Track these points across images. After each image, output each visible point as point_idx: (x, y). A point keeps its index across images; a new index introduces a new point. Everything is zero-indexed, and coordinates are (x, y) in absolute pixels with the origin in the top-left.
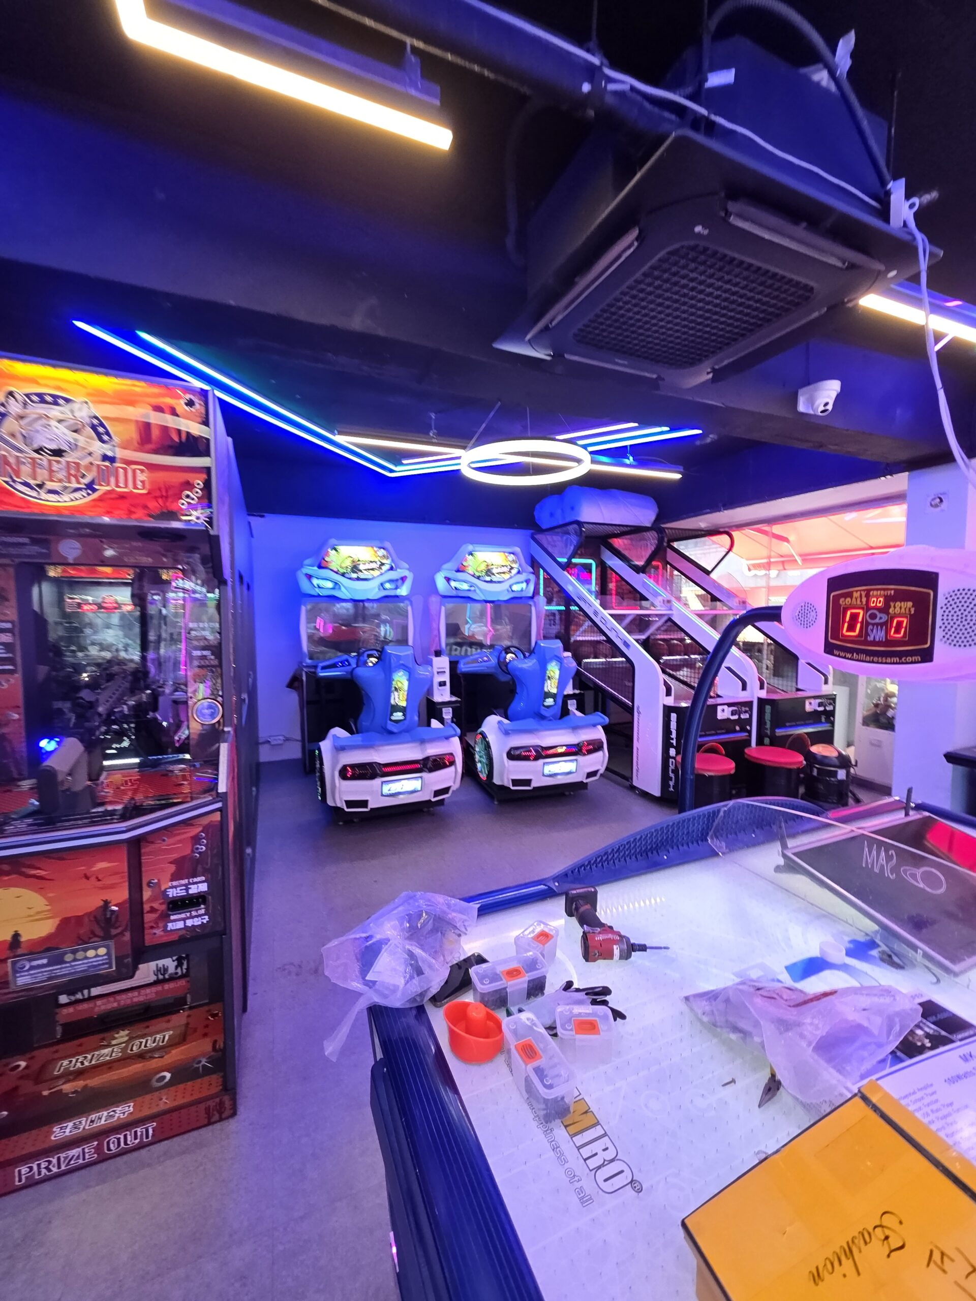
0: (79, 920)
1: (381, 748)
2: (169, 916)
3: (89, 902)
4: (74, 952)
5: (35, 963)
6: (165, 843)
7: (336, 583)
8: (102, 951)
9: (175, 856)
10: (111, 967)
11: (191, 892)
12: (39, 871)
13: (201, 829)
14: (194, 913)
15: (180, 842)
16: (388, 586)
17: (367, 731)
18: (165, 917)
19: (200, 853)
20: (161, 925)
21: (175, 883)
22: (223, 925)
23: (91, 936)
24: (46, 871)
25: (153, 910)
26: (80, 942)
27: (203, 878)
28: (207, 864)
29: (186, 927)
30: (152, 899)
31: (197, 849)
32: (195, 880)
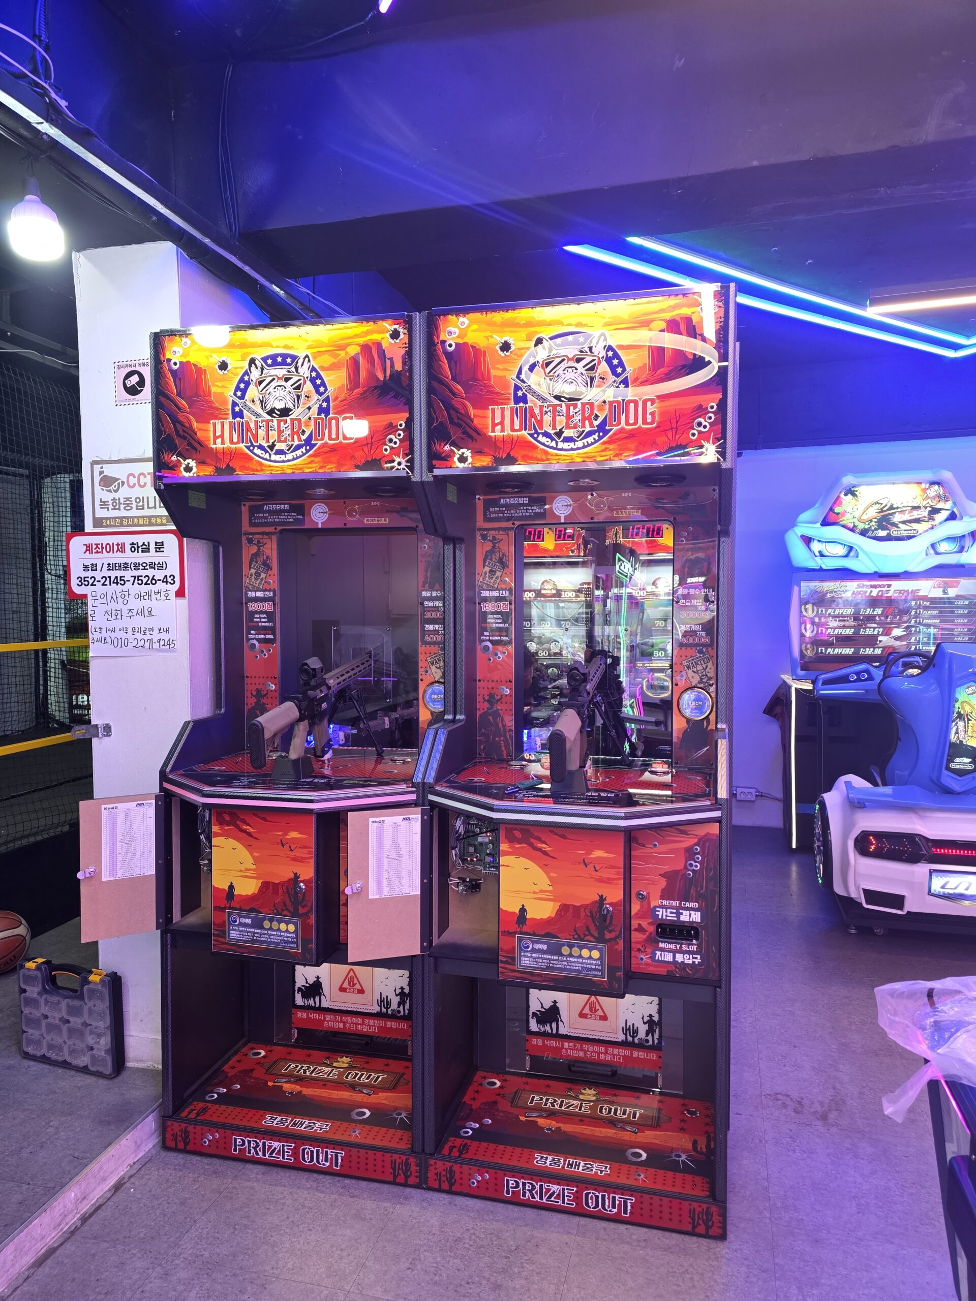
0: (577, 909)
1: (929, 814)
2: (658, 942)
3: (586, 894)
4: (571, 946)
5: (537, 946)
6: (655, 849)
7: (851, 548)
8: (596, 954)
9: (666, 868)
10: (602, 976)
11: (682, 918)
12: (544, 845)
13: (696, 840)
14: (684, 947)
15: (671, 851)
16: (944, 547)
17: (905, 783)
18: (652, 942)
19: (693, 871)
20: (649, 950)
21: (665, 902)
22: (717, 974)
23: (587, 933)
24: (550, 847)
25: (640, 929)
26: (576, 936)
27: (696, 905)
28: (702, 888)
29: (675, 962)
30: (641, 915)
31: (691, 865)
32: (688, 905)
